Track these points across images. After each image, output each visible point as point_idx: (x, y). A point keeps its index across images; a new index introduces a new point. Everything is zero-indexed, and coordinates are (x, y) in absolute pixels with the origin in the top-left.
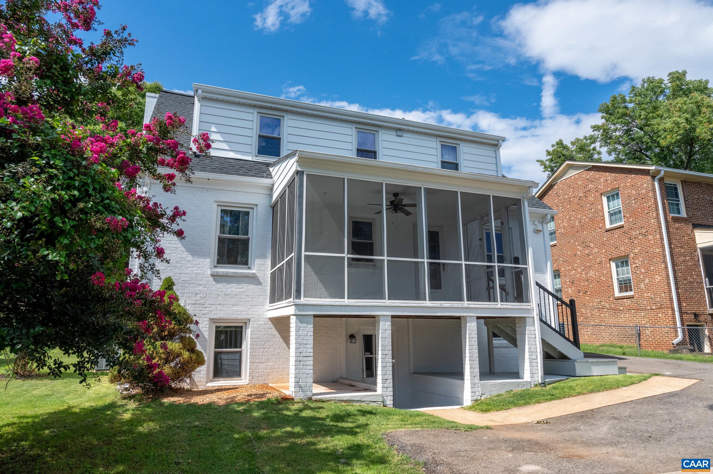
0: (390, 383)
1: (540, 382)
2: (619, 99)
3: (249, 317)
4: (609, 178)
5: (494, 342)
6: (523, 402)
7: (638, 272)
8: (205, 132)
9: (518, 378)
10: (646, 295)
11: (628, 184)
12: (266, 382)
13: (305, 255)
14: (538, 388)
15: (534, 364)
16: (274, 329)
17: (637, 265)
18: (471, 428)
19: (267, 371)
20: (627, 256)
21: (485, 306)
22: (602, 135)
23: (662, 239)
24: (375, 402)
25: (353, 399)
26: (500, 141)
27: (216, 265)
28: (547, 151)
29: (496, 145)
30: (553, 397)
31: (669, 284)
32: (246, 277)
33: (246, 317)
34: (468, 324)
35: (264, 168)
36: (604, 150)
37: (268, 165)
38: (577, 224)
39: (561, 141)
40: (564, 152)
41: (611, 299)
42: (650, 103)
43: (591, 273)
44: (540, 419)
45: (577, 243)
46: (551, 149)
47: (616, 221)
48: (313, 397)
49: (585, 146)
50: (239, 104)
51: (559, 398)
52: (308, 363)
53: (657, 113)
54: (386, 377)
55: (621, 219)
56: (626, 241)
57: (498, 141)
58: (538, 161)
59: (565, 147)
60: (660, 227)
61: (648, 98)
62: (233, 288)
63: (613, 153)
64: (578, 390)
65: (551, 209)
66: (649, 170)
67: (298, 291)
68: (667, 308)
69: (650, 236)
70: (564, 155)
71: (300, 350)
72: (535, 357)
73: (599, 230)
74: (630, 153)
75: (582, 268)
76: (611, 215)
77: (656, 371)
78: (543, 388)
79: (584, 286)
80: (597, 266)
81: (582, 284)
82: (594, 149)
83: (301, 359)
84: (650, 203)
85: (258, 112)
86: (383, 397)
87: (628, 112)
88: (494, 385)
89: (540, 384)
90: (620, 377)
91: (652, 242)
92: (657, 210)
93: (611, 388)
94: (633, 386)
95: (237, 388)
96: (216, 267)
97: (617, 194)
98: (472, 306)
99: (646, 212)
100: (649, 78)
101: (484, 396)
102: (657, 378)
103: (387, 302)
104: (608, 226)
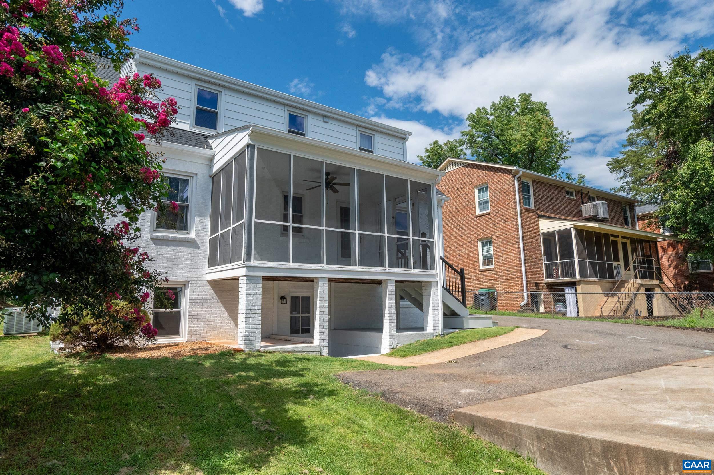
0: (326, 336)
1: (440, 333)
2: (482, 111)
3: (188, 279)
4: (481, 174)
5: (401, 303)
6: (431, 348)
7: (498, 250)
8: (172, 97)
9: (423, 331)
10: (503, 268)
11: (495, 180)
12: (203, 339)
13: (256, 223)
14: (439, 338)
15: (437, 319)
16: (212, 291)
17: (498, 244)
18: (402, 368)
19: (205, 329)
20: (491, 237)
21: (402, 272)
22: (469, 140)
23: (517, 225)
24: (313, 352)
25: (295, 350)
26: (408, 135)
27: (155, 229)
28: (426, 148)
29: (404, 139)
30: (451, 344)
31: (520, 259)
32: (186, 241)
33: (186, 279)
34: (388, 287)
35: (202, 138)
36: (469, 152)
37: (206, 137)
38: (454, 210)
39: (437, 141)
40: (439, 151)
41: (477, 271)
42: (506, 116)
43: (463, 250)
44: (450, 360)
45: (453, 226)
46: (429, 148)
47: (484, 209)
48: (261, 349)
49: (454, 147)
50: (177, 74)
51: (456, 345)
52: (257, 319)
53: (510, 126)
54: (323, 330)
55: (488, 207)
56: (491, 225)
57: (406, 135)
58: (418, 156)
59: (440, 147)
60: (516, 215)
61: (504, 113)
62: (172, 251)
63: (475, 155)
64: (469, 338)
65: (444, 195)
66: (511, 170)
67: (249, 255)
68: (518, 278)
69: (509, 222)
70: (439, 153)
71: (250, 308)
72: (437, 313)
73: (471, 216)
74: (488, 156)
75: (456, 246)
76: (480, 204)
77: (517, 324)
78: (443, 338)
79: (456, 260)
80: (467, 244)
81: (455, 259)
82: (462, 150)
83: (251, 315)
84: (510, 196)
85: (196, 84)
86: (320, 348)
87: (489, 122)
88: (407, 336)
89: (440, 335)
90: (495, 328)
91: (510, 227)
92: (515, 202)
93: (492, 337)
94: (507, 335)
95: (176, 345)
96: (154, 231)
97: (486, 188)
98: (392, 271)
99: (507, 203)
100: (505, 97)
101: (399, 345)
102: (519, 329)
103: (325, 267)
104: (478, 213)
